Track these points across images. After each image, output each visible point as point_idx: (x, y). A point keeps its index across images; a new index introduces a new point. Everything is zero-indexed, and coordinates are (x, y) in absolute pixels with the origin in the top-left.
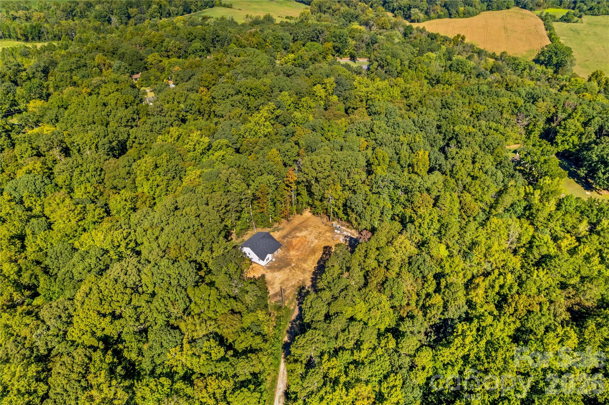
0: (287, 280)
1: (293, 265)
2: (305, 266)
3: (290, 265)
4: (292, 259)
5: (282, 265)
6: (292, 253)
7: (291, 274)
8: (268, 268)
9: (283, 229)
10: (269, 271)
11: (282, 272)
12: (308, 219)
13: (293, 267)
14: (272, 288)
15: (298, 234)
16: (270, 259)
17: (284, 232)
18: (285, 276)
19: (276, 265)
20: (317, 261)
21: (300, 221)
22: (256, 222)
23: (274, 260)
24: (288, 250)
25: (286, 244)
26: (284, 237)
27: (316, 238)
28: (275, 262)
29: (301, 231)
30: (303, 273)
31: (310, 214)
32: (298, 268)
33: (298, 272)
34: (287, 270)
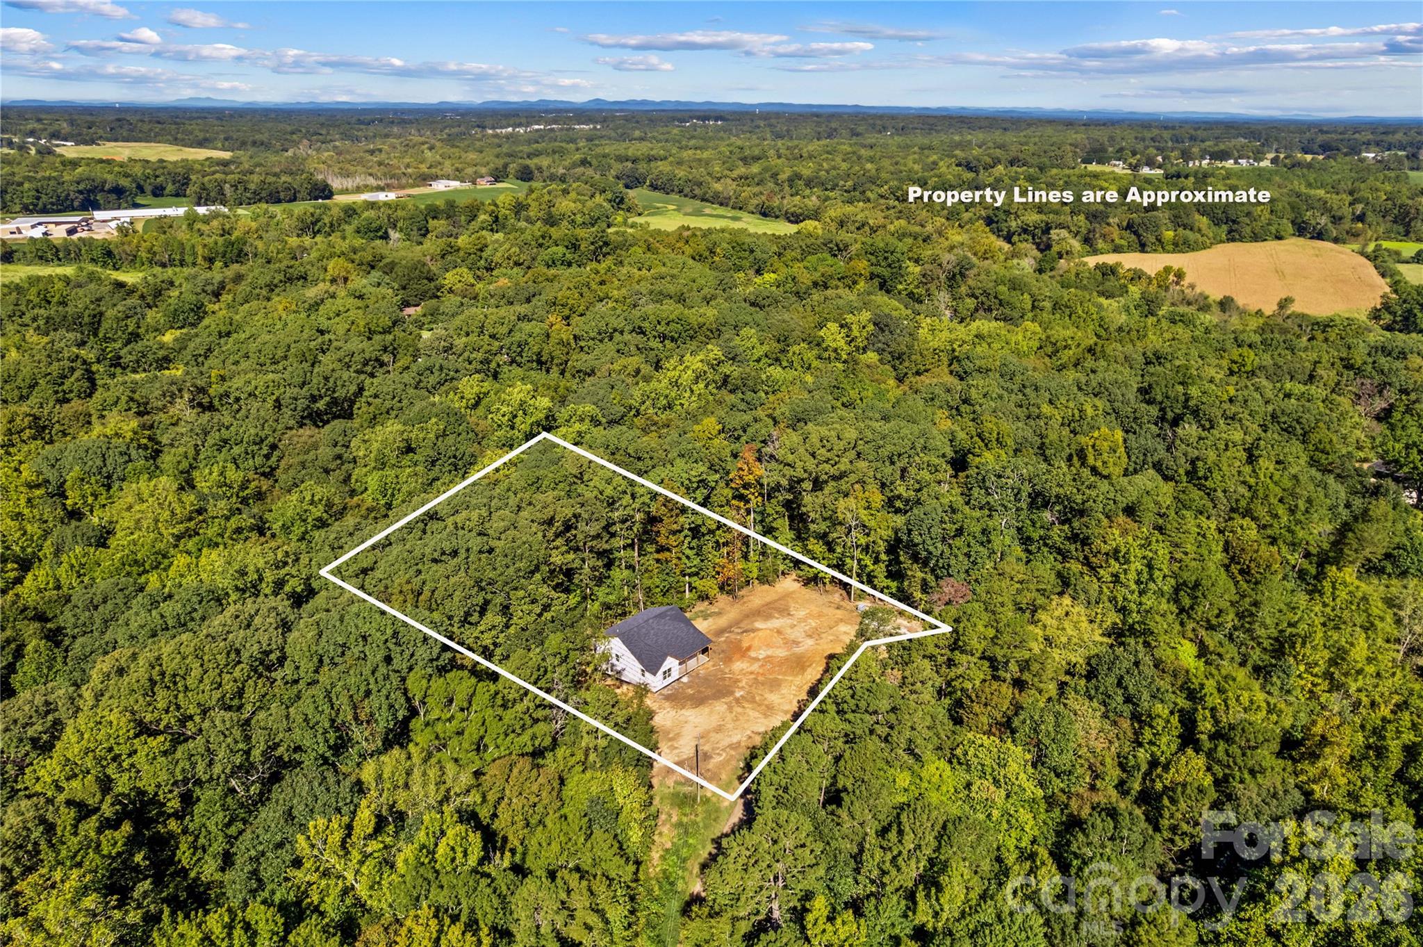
0: (719, 729)
1: (738, 694)
2: (773, 698)
3: (732, 693)
4: (738, 681)
5: (709, 692)
6: (739, 665)
7: (729, 717)
8: (668, 698)
9: (719, 614)
10: (667, 704)
11: (705, 710)
12: (787, 595)
13: (737, 700)
14: (673, 748)
15: (758, 625)
16: (675, 675)
17: (722, 622)
18: (714, 721)
19: (690, 691)
20: (806, 688)
21: (768, 599)
22: (648, 591)
23: (685, 680)
24: (728, 660)
25: (724, 646)
26: (720, 632)
27: (810, 636)
28: (689, 685)
29: (768, 617)
30: (766, 716)
31: (797, 585)
32: (753, 701)
33: (751, 713)
34: (720, 707)
